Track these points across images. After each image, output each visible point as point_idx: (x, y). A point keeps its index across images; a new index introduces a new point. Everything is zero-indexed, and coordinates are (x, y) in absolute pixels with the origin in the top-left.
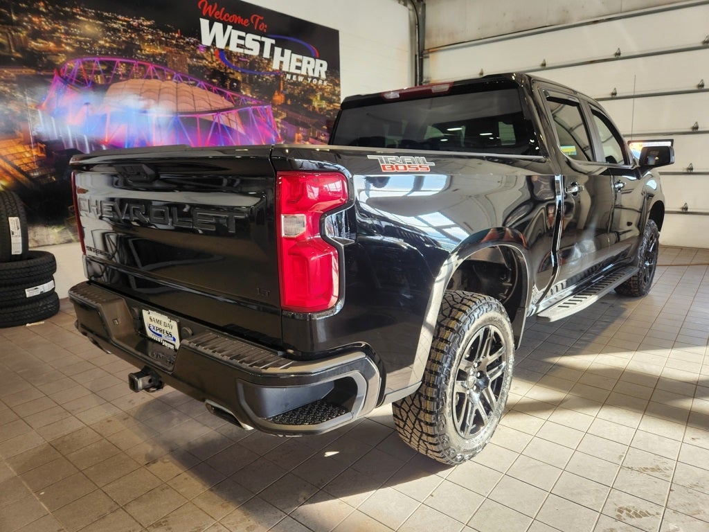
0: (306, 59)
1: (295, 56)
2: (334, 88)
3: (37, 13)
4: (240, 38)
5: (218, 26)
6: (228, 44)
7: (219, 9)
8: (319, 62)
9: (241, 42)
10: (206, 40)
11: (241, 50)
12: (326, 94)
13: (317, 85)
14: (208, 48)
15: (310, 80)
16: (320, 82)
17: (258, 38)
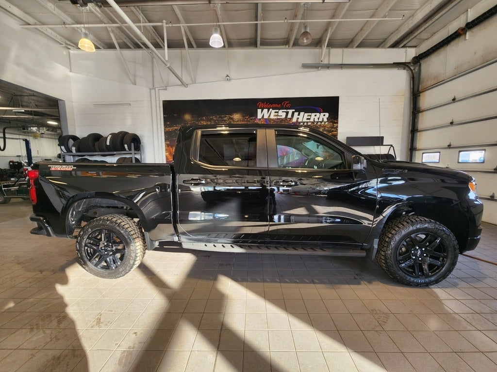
0: (313, 114)
1: (306, 114)
2: (333, 125)
3: (203, 120)
4: (275, 112)
5: (265, 111)
6: (269, 116)
7: (266, 104)
8: (322, 114)
9: (277, 114)
10: (260, 116)
11: (276, 117)
12: (326, 128)
13: (320, 125)
14: (260, 119)
15: (315, 123)
16: (323, 123)
17: (286, 110)
